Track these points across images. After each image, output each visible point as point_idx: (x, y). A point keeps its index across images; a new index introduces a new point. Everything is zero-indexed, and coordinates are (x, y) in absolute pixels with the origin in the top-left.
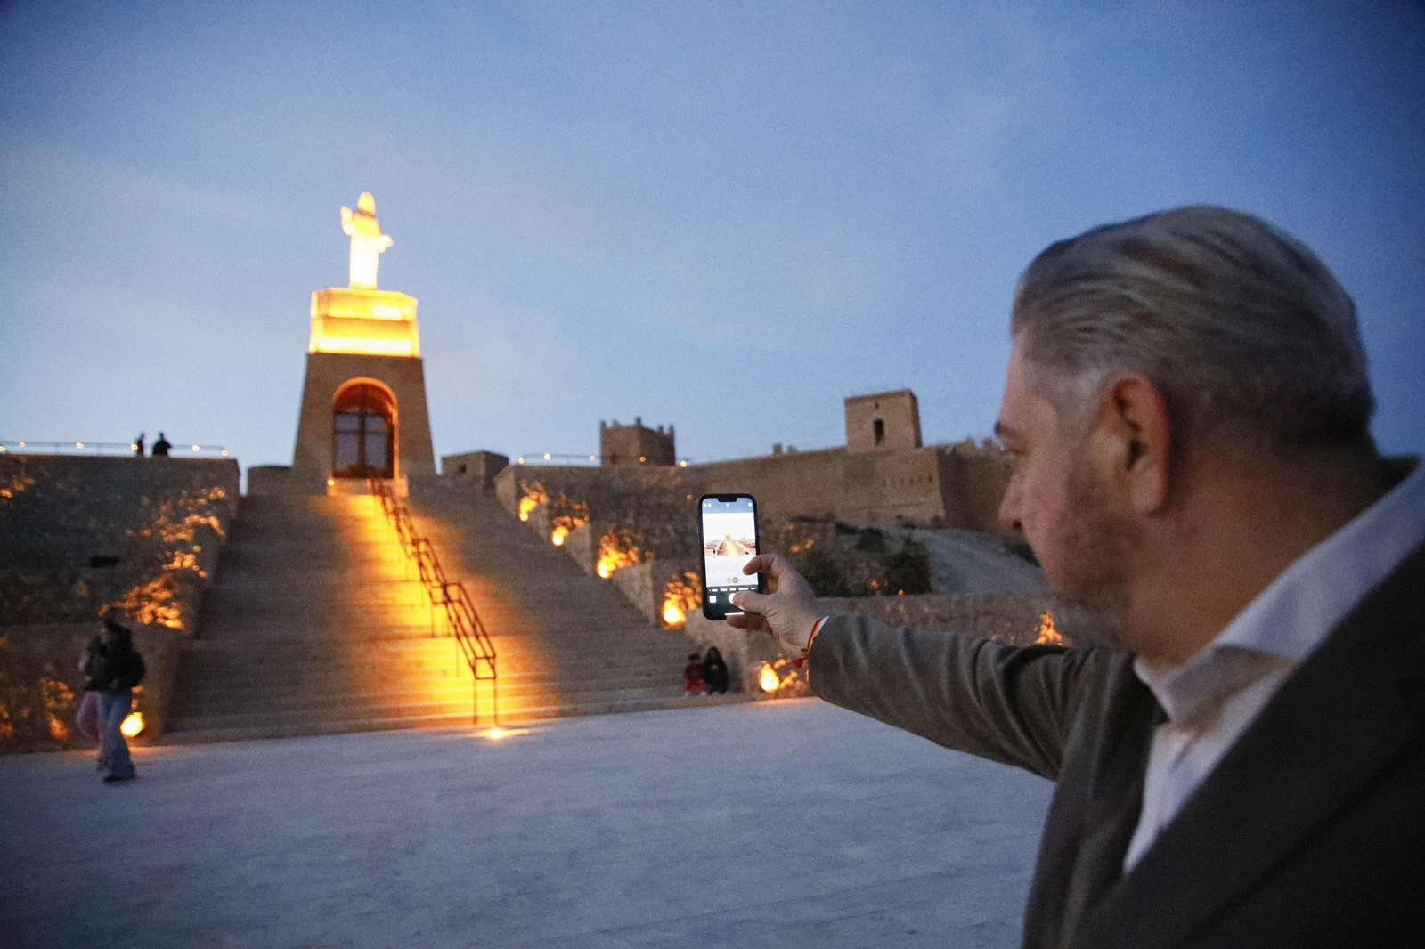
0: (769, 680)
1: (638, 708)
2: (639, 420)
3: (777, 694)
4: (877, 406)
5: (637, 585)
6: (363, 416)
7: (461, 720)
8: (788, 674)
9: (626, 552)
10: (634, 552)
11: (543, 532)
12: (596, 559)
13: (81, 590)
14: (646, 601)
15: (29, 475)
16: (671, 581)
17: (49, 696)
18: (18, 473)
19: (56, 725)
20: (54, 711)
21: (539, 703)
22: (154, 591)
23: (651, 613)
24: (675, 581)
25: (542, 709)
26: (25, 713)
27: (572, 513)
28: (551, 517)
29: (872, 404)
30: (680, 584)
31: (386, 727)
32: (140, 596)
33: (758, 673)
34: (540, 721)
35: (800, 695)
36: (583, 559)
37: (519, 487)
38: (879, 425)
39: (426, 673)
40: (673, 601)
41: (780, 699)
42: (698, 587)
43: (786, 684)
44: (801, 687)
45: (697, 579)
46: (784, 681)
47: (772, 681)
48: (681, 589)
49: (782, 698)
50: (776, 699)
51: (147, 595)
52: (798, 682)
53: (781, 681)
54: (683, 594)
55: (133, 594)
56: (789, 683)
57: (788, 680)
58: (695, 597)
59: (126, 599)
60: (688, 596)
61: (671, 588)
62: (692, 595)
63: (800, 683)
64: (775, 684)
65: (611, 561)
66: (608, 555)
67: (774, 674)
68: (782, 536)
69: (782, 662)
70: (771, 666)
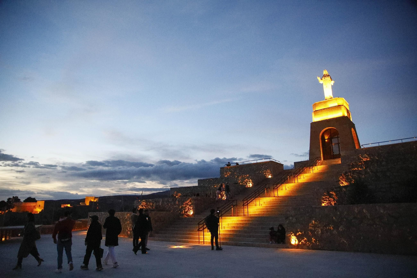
0: (294, 241)
3: (297, 246)
8: (303, 239)
9: (350, 182)
16: (324, 195)
24: (326, 196)
27: (358, 166)
30: (328, 197)
33: (290, 236)
35: (308, 248)
40: (325, 203)
41: (299, 249)
42: (336, 198)
43: (302, 243)
44: (310, 245)
45: (335, 194)
46: (301, 241)
47: (296, 241)
48: (328, 199)
49: (300, 249)
50: (297, 248)
51: (187, 204)
52: (308, 243)
53: (299, 242)
54: (329, 200)
55: (185, 203)
56: (303, 242)
57: (303, 241)
58: (335, 202)
59: (184, 205)
60: (332, 201)
61: (324, 198)
62: (333, 201)
63: (309, 243)
64: (297, 242)
66: (343, 184)
67: (296, 238)
69: (300, 233)
70: (295, 235)
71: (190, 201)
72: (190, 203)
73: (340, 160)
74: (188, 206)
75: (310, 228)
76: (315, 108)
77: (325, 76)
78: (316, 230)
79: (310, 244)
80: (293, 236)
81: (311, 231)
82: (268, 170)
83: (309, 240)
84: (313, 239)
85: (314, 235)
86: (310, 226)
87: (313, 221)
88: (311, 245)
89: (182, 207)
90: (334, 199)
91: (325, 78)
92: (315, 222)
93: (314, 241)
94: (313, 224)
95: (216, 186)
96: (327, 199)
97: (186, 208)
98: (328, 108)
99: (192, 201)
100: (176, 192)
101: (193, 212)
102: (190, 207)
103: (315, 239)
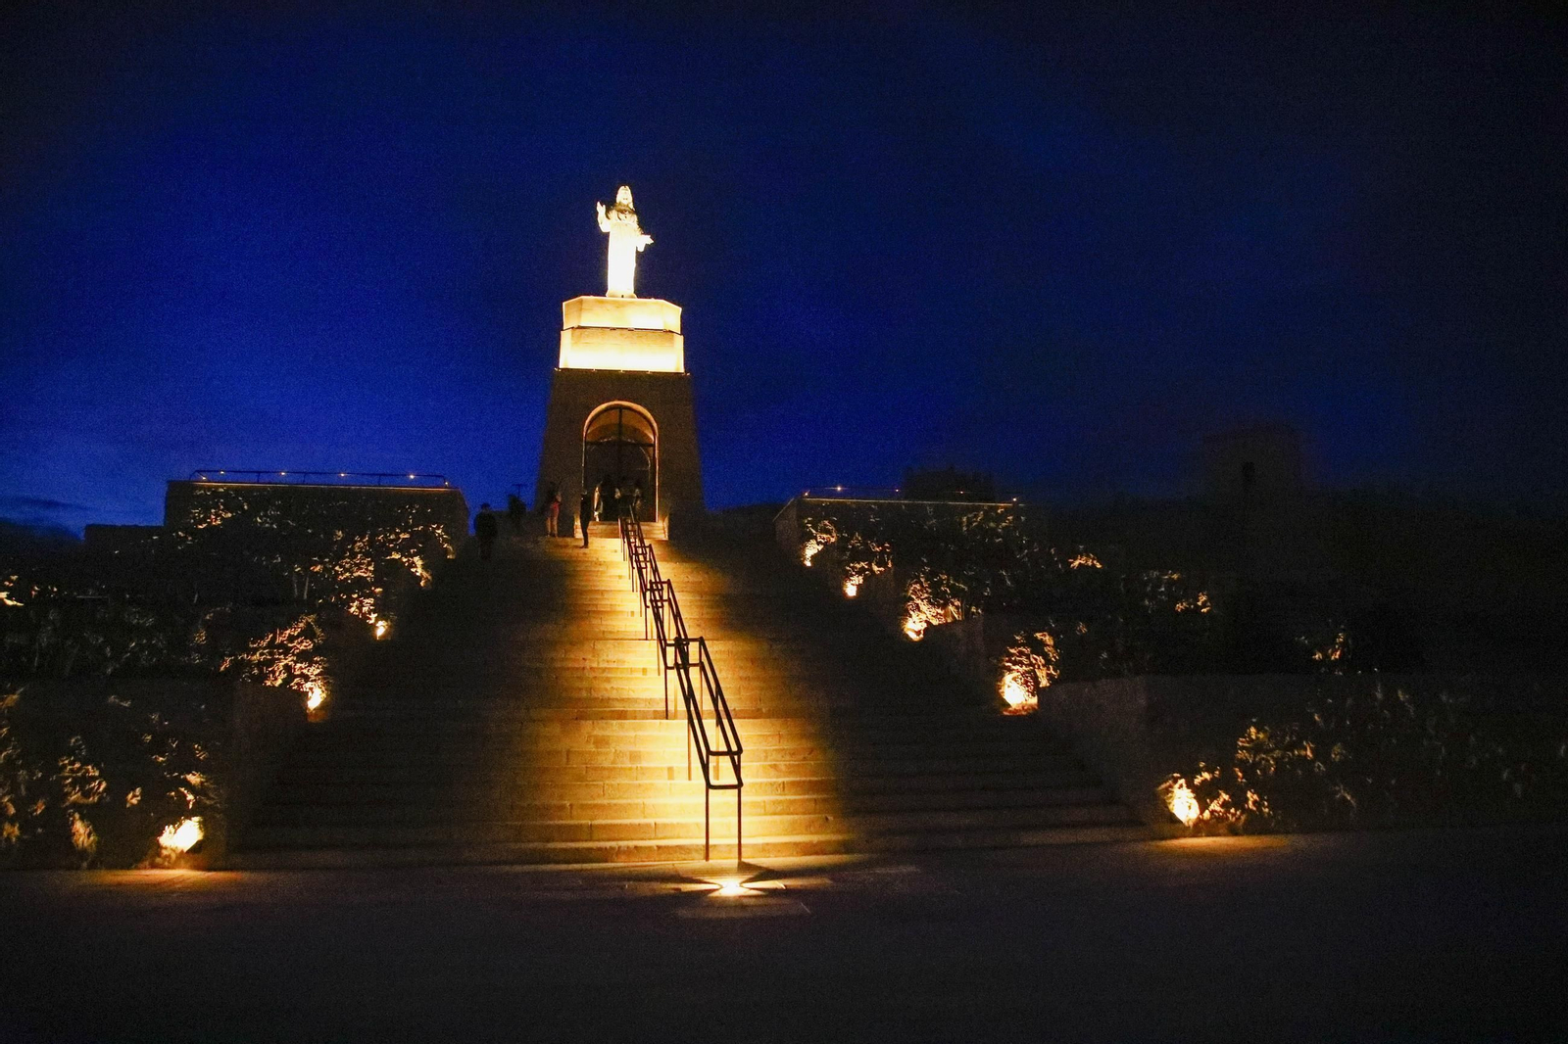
0: (1184, 806)
3: (1200, 828)
5: (963, 650)
6: (620, 445)
7: (686, 851)
8: (1217, 797)
9: (944, 606)
10: (957, 607)
11: (832, 584)
12: (902, 616)
13: (199, 635)
15: (227, 509)
16: (1015, 644)
17: (73, 785)
18: (217, 507)
19: (81, 831)
21: (810, 829)
22: (291, 639)
24: (1020, 645)
25: (815, 838)
26: (38, 809)
27: (871, 558)
30: (1027, 650)
32: (271, 645)
33: (1168, 791)
35: (1233, 831)
36: (882, 615)
37: (802, 526)
38: (1248, 470)
39: (643, 771)
40: (1015, 674)
41: (1202, 836)
42: (1053, 656)
43: (1212, 812)
44: (1238, 819)
45: (1052, 643)
46: (1208, 807)
47: (1190, 807)
48: (1028, 657)
49: (1206, 836)
50: (1195, 836)
51: (282, 645)
52: (1233, 810)
53: (1203, 807)
54: (1031, 664)
55: (263, 644)
56: (1216, 811)
57: (1215, 806)
58: (1048, 669)
59: (255, 650)
60: (1039, 668)
61: (1013, 655)
62: (1044, 666)
63: (1236, 811)
64: (1194, 813)
65: (924, 617)
66: (919, 611)
67: (1192, 795)
68: (1163, 589)
69: (1206, 776)
70: (1186, 783)
71: (308, 633)
72: (306, 645)
73: (659, 529)
74: (289, 660)
75: (1241, 755)
76: (580, 316)
77: (623, 208)
78: (1259, 763)
79: (1242, 814)
80: (1180, 787)
81: (1242, 764)
82: (438, 528)
83: (1238, 801)
84: (1249, 794)
85: (1253, 784)
86: (1243, 748)
87: (1253, 730)
88: (1243, 818)
89: (239, 666)
90: (1048, 662)
91: (622, 216)
92: (1258, 733)
93: (1255, 802)
94: (1252, 740)
95: (318, 568)
96: (1024, 659)
97: (274, 672)
98: (630, 330)
99: (318, 631)
100: (14, 578)
101: (324, 695)
102: (303, 666)
103: (1255, 797)
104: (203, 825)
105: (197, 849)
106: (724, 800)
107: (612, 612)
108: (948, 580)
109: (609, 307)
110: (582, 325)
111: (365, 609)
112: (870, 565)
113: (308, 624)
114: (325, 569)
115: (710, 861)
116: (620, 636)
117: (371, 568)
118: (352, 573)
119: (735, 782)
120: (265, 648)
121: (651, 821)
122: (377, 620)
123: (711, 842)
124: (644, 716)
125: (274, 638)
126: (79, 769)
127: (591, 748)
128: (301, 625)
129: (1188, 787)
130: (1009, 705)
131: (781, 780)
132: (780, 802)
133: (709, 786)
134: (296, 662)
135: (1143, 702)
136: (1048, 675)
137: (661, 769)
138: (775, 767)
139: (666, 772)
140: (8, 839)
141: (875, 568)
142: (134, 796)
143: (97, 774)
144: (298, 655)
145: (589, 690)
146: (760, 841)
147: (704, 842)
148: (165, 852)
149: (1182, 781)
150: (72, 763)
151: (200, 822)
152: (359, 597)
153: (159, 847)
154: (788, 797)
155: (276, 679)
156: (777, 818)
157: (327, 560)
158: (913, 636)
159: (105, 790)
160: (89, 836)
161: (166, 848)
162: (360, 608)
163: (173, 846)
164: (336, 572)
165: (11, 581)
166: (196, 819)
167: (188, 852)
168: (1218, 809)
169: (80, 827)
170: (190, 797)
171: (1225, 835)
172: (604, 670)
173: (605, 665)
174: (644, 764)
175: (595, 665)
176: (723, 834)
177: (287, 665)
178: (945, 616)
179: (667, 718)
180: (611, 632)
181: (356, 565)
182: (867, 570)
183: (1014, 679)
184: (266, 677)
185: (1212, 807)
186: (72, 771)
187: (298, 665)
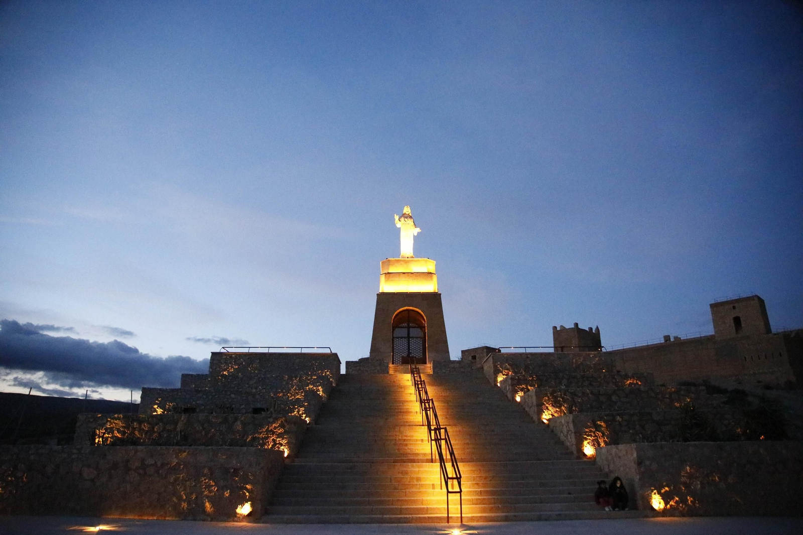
0: (657, 502)
1: (560, 518)
2: (576, 325)
3: (664, 513)
4: (734, 308)
5: (565, 430)
6: (409, 327)
7: (440, 519)
8: (673, 498)
9: (560, 407)
10: (565, 407)
11: (509, 395)
12: (540, 412)
13: (238, 426)
14: (571, 440)
16: (588, 427)
17: (205, 488)
18: (231, 363)
20: (207, 497)
21: (491, 510)
23: (574, 449)
24: (590, 427)
25: (493, 515)
26: (194, 497)
27: (527, 383)
28: (513, 385)
29: (732, 305)
30: (593, 430)
31: (391, 521)
32: (267, 431)
33: (649, 495)
34: (491, 523)
35: (682, 515)
36: (532, 411)
37: (495, 367)
38: (737, 320)
39: (422, 485)
40: (589, 441)
41: (667, 517)
42: (606, 432)
43: (671, 506)
44: (684, 508)
45: (605, 426)
46: (669, 503)
47: (660, 503)
48: (594, 433)
49: (669, 517)
50: (663, 517)
51: (271, 431)
52: (681, 505)
53: (666, 503)
54: (596, 436)
55: (264, 430)
56: (673, 505)
57: (672, 503)
58: (604, 438)
59: (261, 433)
60: (600, 438)
61: (587, 432)
62: (602, 437)
63: (682, 505)
64: (662, 506)
65: (550, 413)
66: (548, 410)
67: (660, 497)
68: (667, 396)
69: (667, 489)
70: (658, 492)
71: (282, 426)
72: (281, 430)
73: (429, 368)
74: (274, 437)
75: (683, 479)
76: (388, 269)
77: (406, 216)
78: (693, 483)
79: (686, 506)
80: (655, 494)
81: (685, 484)
82: (328, 371)
83: (683, 501)
84: (688, 498)
85: (690, 493)
86: (683, 476)
87: (688, 468)
88: (686, 508)
89: (254, 439)
90: (603, 434)
91: (406, 220)
92: (690, 469)
93: (691, 501)
94: (687, 473)
95: (281, 394)
96: (593, 434)
97: (268, 442)
98: (412, 273)
99: (286, 424)
100: (160, 399)
101: (288, 452)
102: (280, 439)
103: (692, 499)
104: (252, 505)
105: (250, 515)
106: (454, 498)
107: (408, 412)
108: (561, 395)
109: (402, 263)
110: (390, 272)
111: (300, 412)
112: (527, 386)
113: (282, 421)
114: (284, 395)
115: (450, 524)
116: (411, 424)
117: (303, 394)
118: (295, 397)
119: (459, 490)
120: (264, 432)
121: (425, 507)
122: (306, 417)
123: (450, 515)
124: (423, 461)
125: (268, 428)
126: (207, 482)
127: (400, 476)
128: (279, 422)
129: (658, 494)
130: (586, 455)
131: (480, 490)
132: (480, 499)
133: (448, 492)
134: (277, 438)
135: (635, 455)
136: (604, 441)
137: (430, 485)
138: (477, 484)
139: (431, 486)
140: (183, 508)
141: (529, 388)
142: (227, 493)
143: (214, 484)
144: (277, 435)
145: (399, 450)
146: (470, 515)
147: (447, 515)
148: (238, 516)
149: (655, 491)
150: (205, 480)
151: (251, 504)
152: (298, 407)
153: (236, 513)
154: (482, 497)
155: (269, 445)
156: (477, 506)
157: (284, 391)
158: (545, 421)
159: (216, 490)
160: (211, 508)
161: (238, 514)
162: (298, 412)
163: (241, 513)
164: (288, 396)
165: (159, 401)
166: (249, 503)
167: (247, 515)
168: (673, 504)
169: (208, 505)
170: (247, 494)
171: (678, 516)
172: (405, 440)
173: (405, 438)
174: (423, 483)
175: (400, 438)
176: (454, 513)
177: (273, 439)
178: (560, 412)
179: (432, 462)
180: (407, 422)
181: (297, 393)
182: (525, 389)
183: (588, 443)
184: (265, 444)
185: (671, 503)
186: (205, 483)
187: (278, 439)
